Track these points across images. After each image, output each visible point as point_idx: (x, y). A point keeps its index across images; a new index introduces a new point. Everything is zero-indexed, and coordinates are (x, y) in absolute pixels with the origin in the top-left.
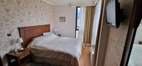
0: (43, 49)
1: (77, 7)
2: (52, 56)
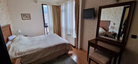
0: (37, 51)
1: (42, 5)
2: (50, 52)
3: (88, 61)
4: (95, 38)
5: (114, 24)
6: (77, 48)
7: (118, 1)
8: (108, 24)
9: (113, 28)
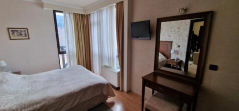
1: (54, 12)
2: (70, 104)
4: (152, 71)
5: (179, 46)
6: (122, 91)
7: (186, 10)
8: (169, 47)
9: (177, 52)
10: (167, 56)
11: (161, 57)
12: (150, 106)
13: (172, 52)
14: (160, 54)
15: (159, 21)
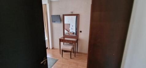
3: (60, 54)
4: (63, 36)
5: (73, 26)
6: (49, 49)
7: (72, 12)
8: (69, 26)
9: (72, 29)
10: (68, 31)
11: (66, 31)
12: (63, 48)
13: (70, 29)
14: (65, 30)
15: (64, 15)
